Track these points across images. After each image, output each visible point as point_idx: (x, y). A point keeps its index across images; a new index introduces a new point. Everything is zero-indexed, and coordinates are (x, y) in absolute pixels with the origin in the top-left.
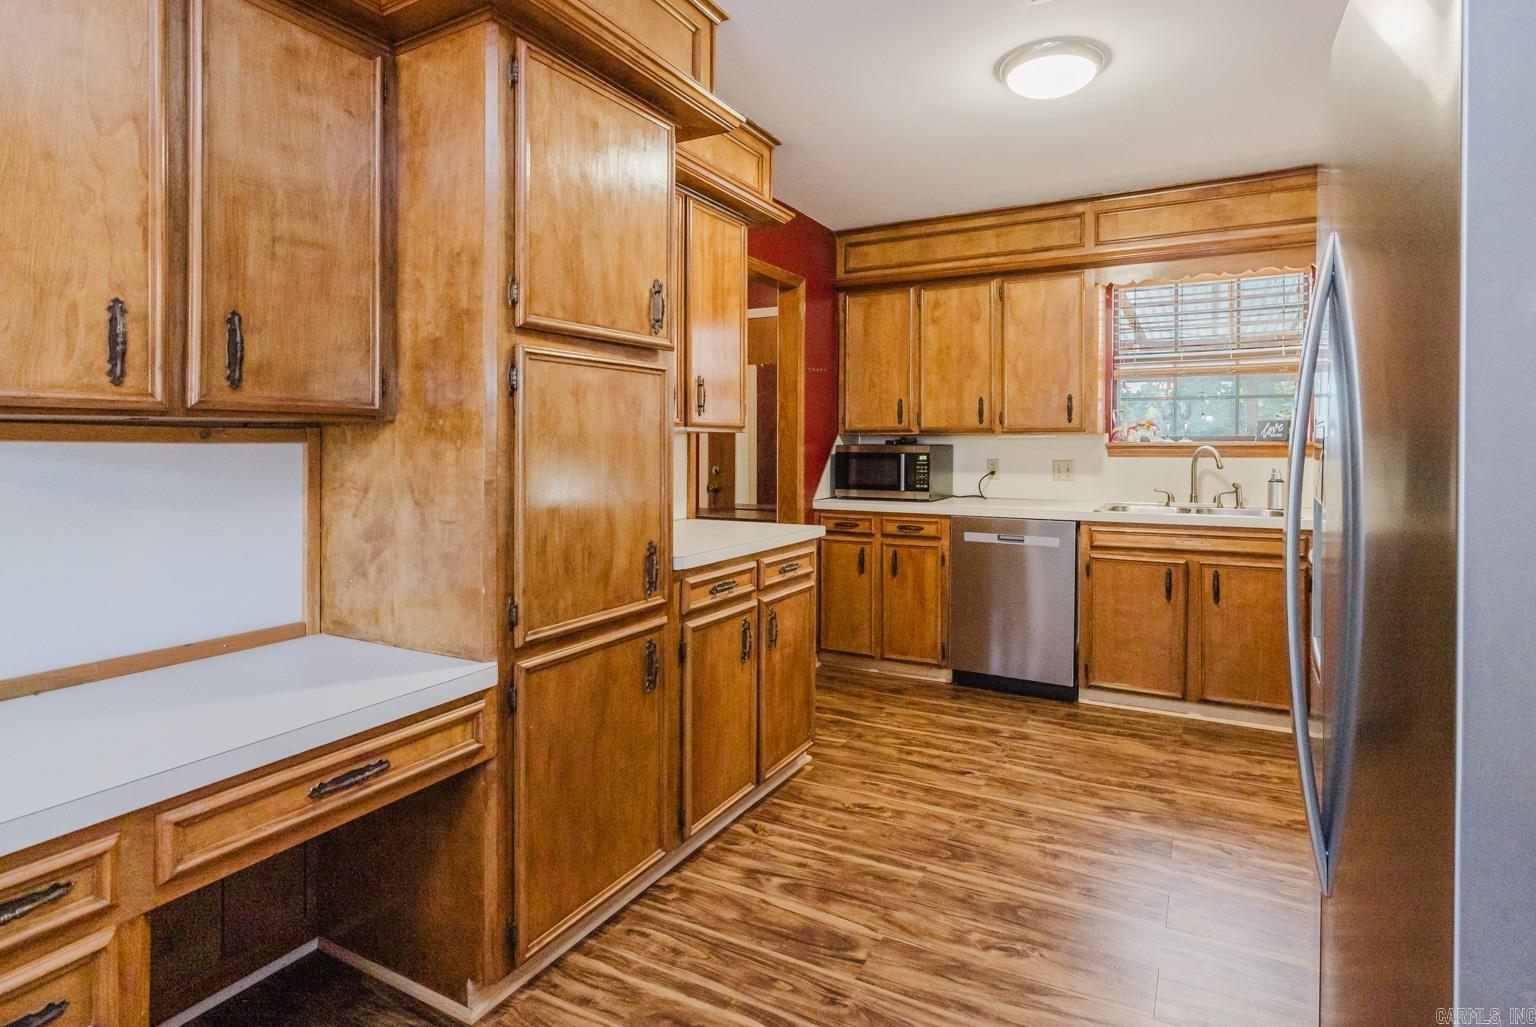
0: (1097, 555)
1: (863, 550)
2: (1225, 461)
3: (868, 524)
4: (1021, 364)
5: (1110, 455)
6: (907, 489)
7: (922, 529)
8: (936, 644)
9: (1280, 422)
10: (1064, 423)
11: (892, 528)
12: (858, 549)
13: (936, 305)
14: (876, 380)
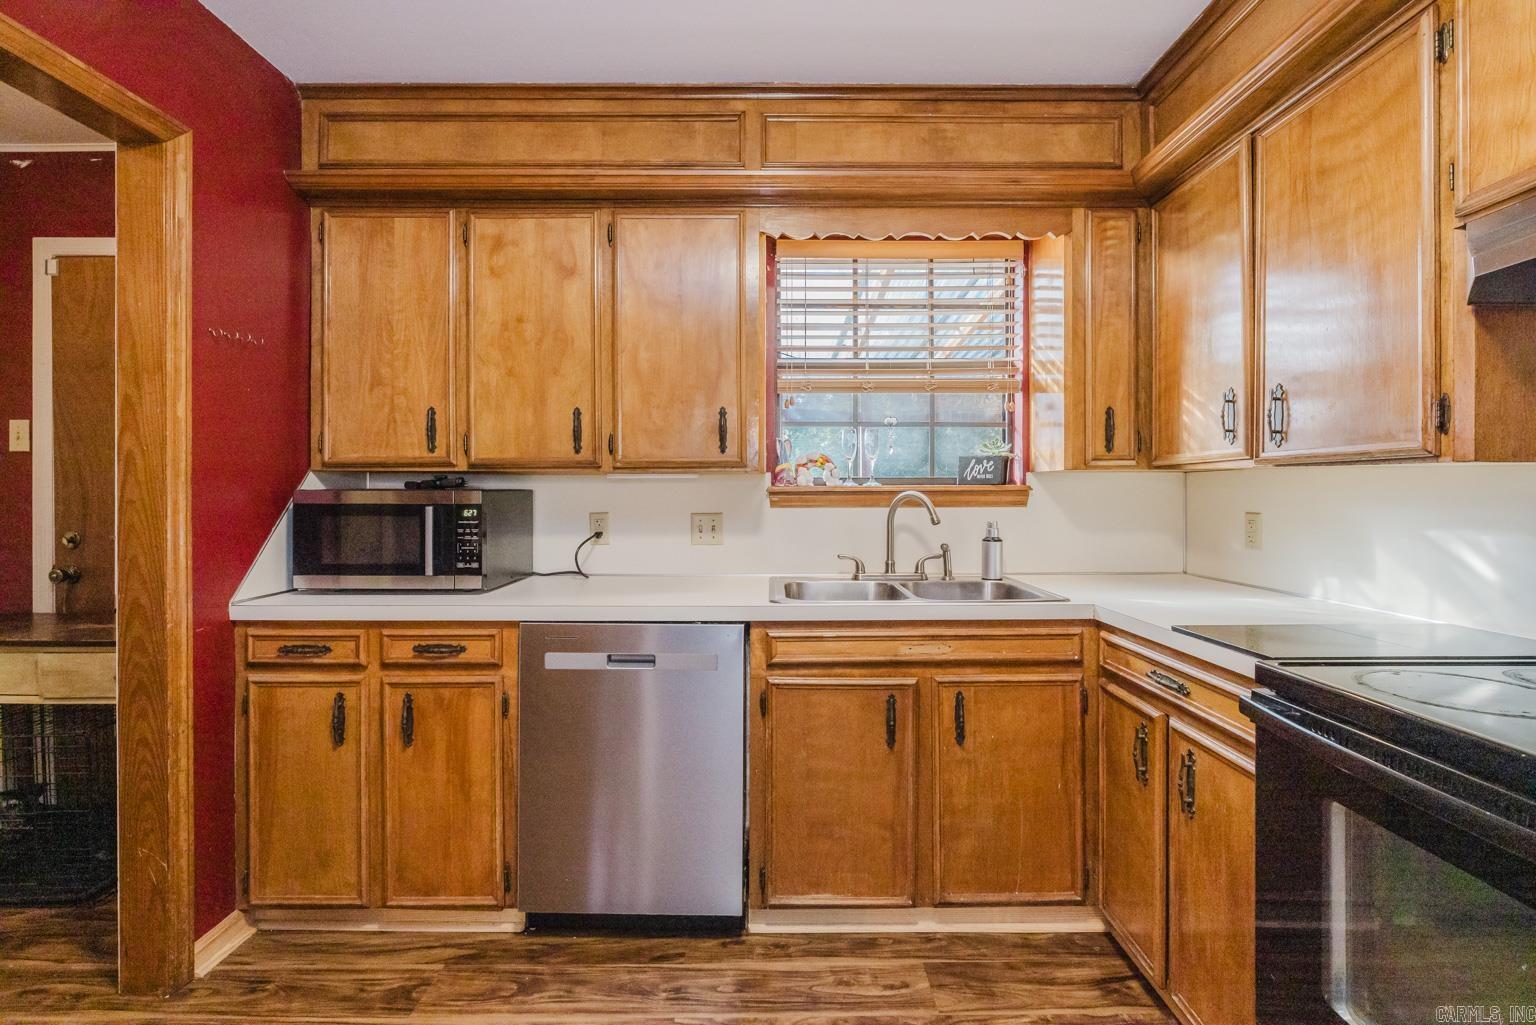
0: (777, 678)
1: (340, 697)
2: (941, 512)
3: (352, 645)
4: (643, 355)
5: (773, 504)
6: (437, 572)
7: (463, 649)
8: (492, 872)
9: (989, 459)
10: (714, 454)
11: (402, 652)
12: (332, 693)
13: (498, 244)
14: (385, 371)
